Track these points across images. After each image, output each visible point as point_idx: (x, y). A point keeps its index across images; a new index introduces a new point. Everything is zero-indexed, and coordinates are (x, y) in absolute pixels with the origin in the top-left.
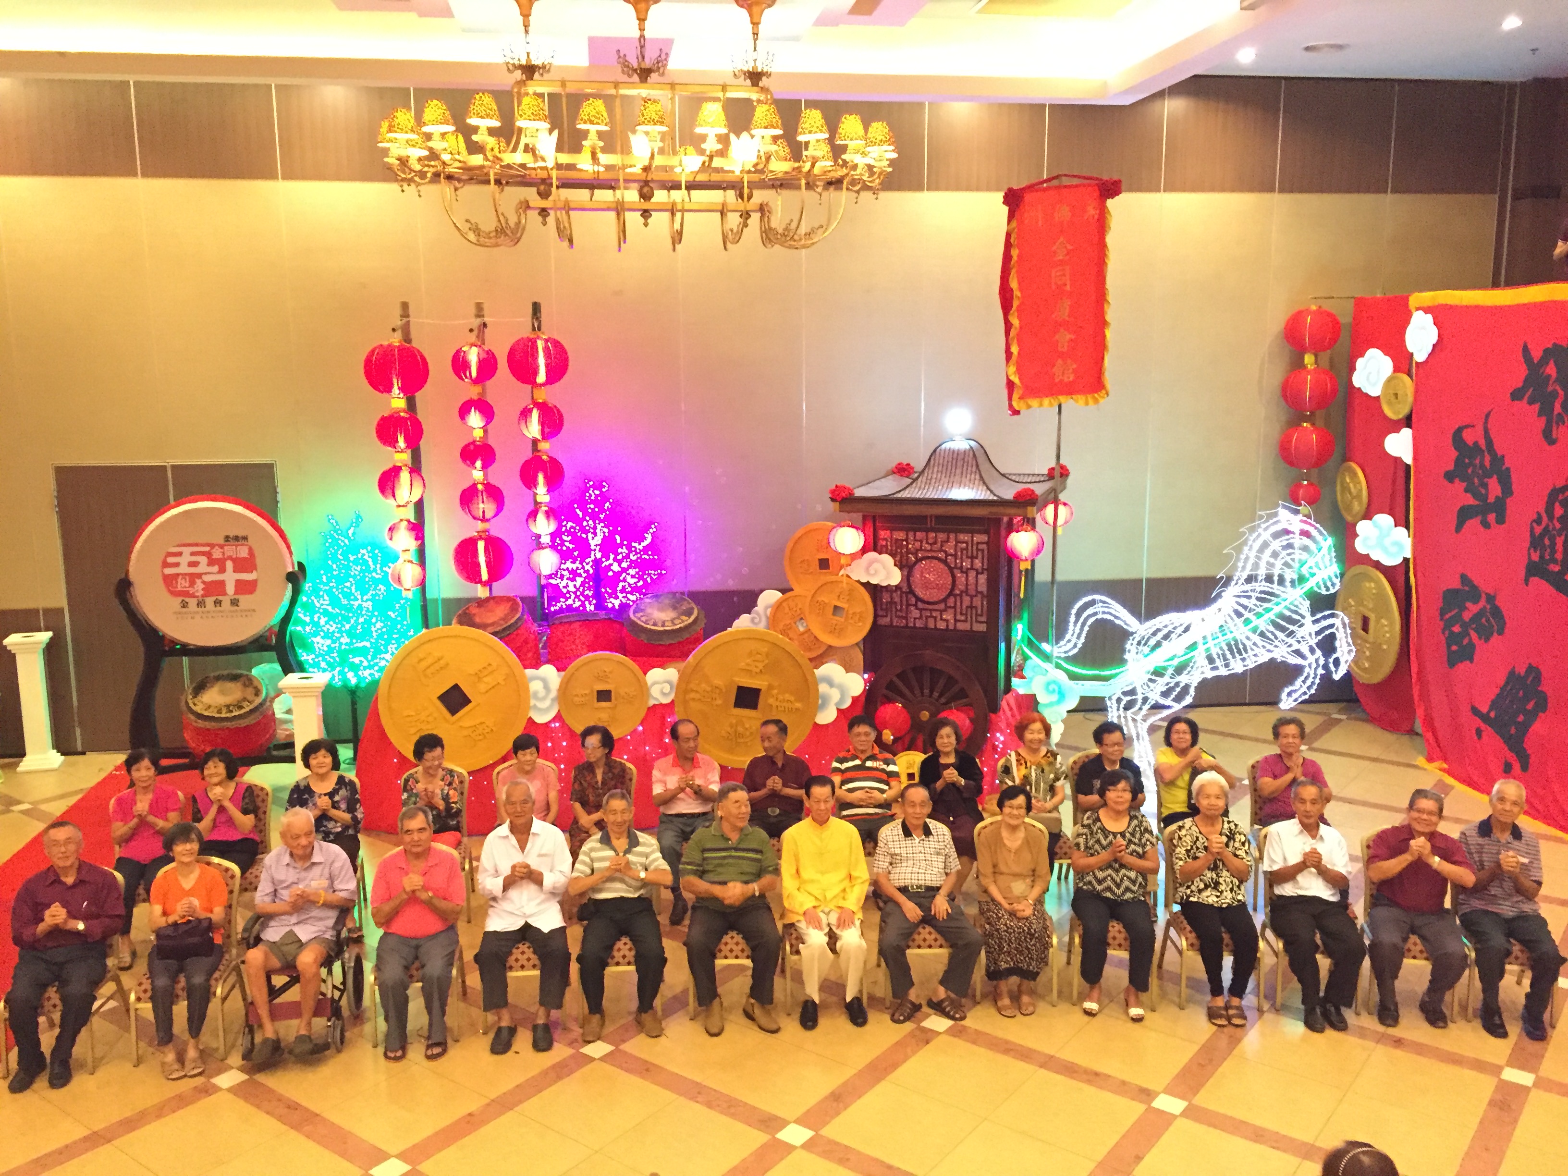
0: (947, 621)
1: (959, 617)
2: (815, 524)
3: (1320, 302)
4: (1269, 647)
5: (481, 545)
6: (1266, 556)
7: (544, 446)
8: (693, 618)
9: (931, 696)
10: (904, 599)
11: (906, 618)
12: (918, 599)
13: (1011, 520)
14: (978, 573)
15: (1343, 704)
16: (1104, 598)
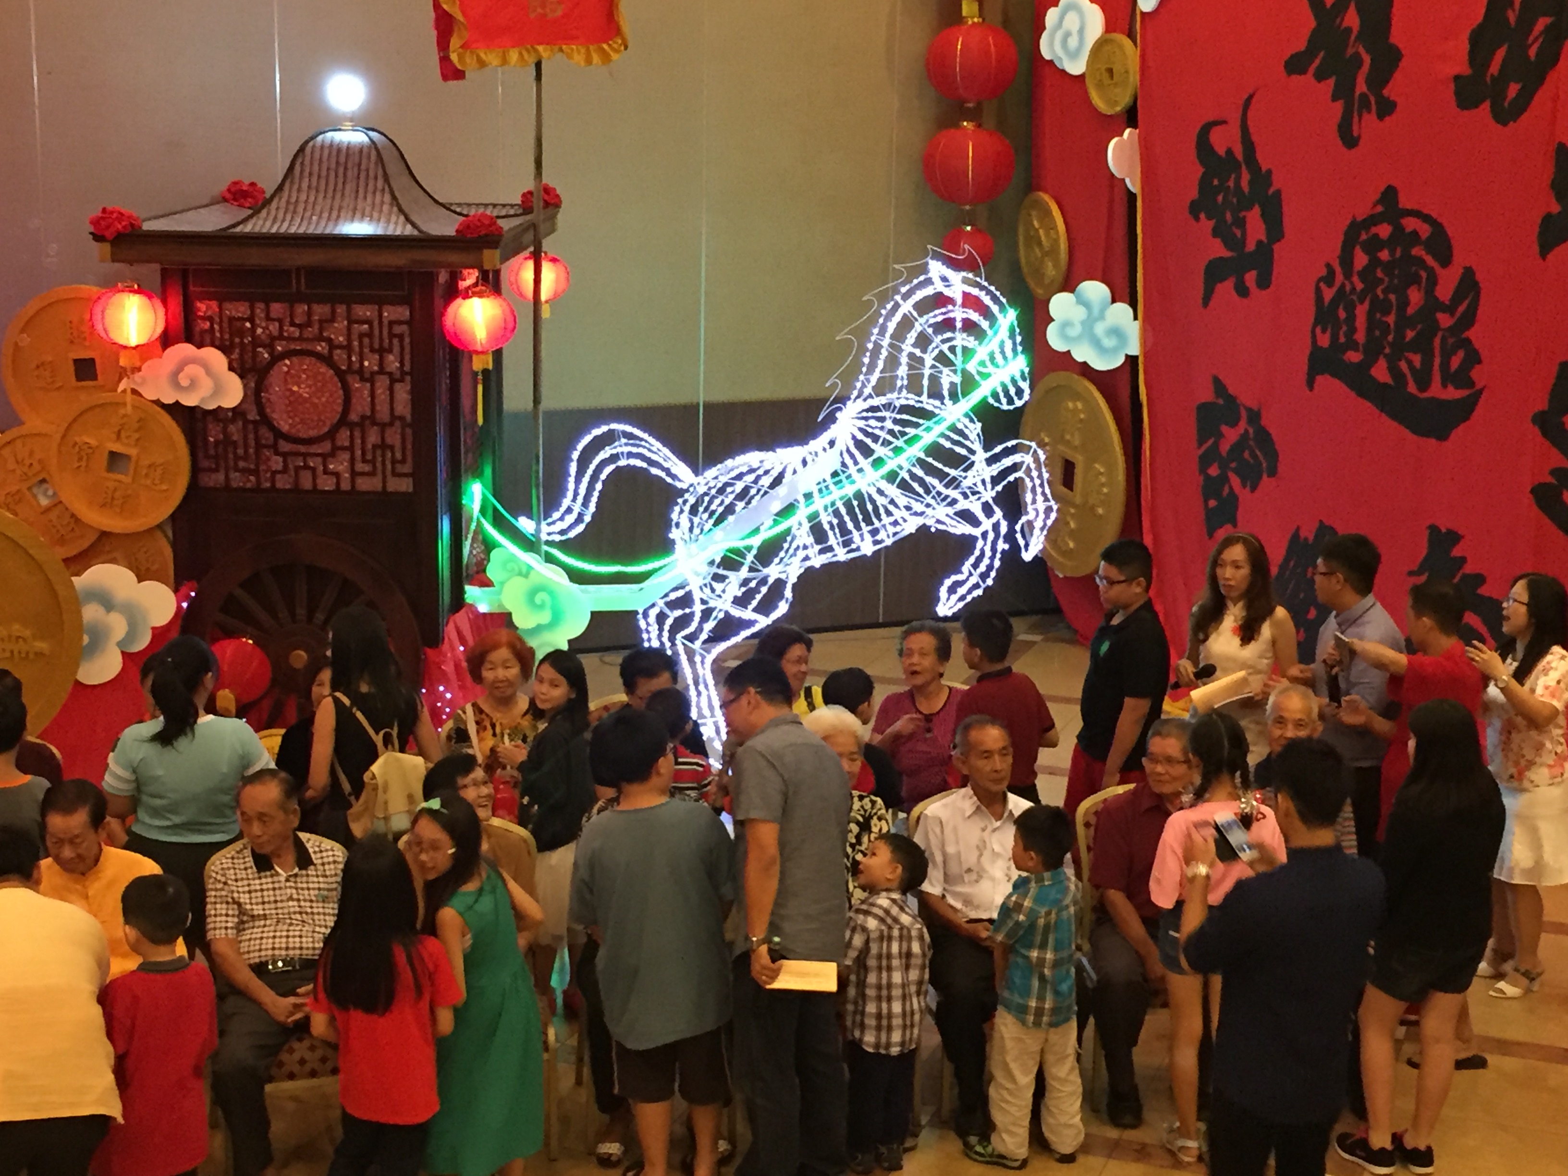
0: (337, 475)
1: (360, 467)
2: (63, 291)
4: (918, 507)
9: (310, 618)
10: (251, 436)
11: (256, 472)
12: (279, 434)
13: (455, 277)
14: (393, 381)
15: (1034, 618)
16: (628, 428)
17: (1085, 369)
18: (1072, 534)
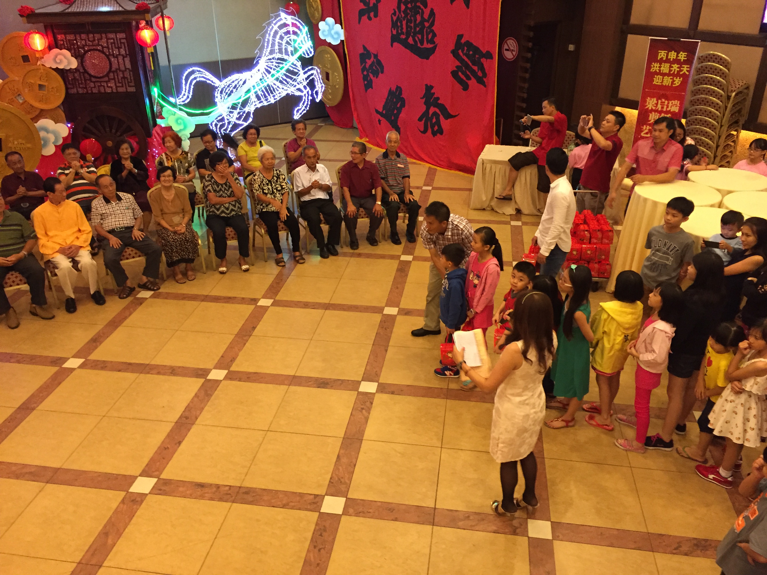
0: (111, 87)
1: (118, 85)
2: (15, 33)
4: (285, 88)
6: (277, 40)
9: (111, 131)
10: (82, 77)
11: (86, 88)
12: (90, 76)
13: (138, 24)
14: (124, 57)
15: (321, 119)
16: (199, 69)
17: (330, 45)
18: (330, 94)
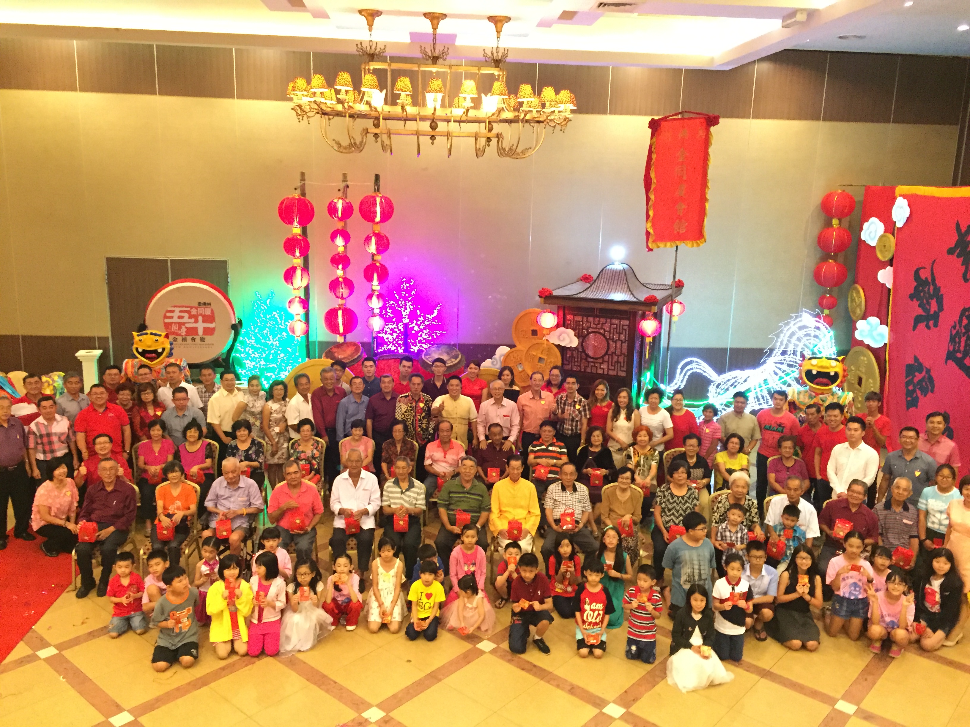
1: (610, 367)
2: (531, 310)
3: (844, 188)
5: (340, 313)
6: (794, 340)
7: (378, 258)
8: (458, 360)
10: (579, 355)
13: (644, 314)
14: (622, 342)
16: (697, 360)
